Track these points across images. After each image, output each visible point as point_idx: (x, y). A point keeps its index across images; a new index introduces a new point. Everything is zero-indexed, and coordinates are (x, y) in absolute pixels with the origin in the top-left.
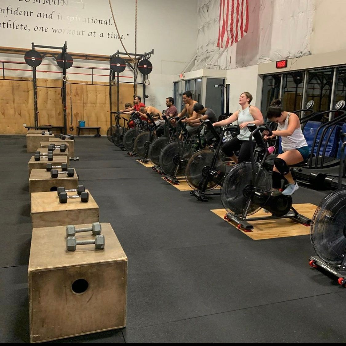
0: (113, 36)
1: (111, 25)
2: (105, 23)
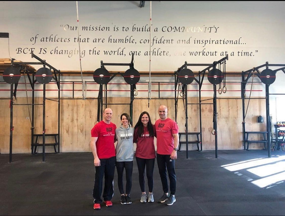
0: (243, 54)
1: (241, 44)
2: (235, 43)
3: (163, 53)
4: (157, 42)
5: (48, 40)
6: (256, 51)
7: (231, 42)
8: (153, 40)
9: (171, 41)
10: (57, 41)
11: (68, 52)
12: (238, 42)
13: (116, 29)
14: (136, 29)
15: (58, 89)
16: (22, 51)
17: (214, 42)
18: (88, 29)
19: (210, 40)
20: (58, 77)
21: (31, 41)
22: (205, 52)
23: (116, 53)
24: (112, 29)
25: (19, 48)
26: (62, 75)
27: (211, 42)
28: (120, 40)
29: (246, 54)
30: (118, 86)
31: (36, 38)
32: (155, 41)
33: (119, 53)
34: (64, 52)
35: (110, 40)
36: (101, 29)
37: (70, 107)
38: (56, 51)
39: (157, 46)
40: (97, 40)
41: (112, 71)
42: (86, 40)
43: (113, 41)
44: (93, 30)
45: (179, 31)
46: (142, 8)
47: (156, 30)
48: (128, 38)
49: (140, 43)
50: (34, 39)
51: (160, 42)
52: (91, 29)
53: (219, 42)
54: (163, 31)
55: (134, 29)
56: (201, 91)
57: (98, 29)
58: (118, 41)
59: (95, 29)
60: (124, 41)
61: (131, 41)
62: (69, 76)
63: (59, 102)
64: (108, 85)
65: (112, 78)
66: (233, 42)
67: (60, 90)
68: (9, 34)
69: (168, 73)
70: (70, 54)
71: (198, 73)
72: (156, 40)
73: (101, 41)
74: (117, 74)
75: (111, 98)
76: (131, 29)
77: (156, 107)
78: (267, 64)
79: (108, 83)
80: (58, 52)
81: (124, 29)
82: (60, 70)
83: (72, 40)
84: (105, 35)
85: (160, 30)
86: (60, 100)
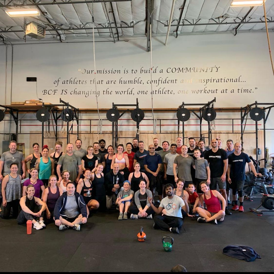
0: (243, 91)
1: (241, 82)
2: (235, 81)
3: (167, 92)
4: (163, 82)
5: (68, 82)
6: (255, 88)
7: (231, 80)
8: (159, 80)
9: (174, 81)
10: (76, 84)
11: (85, 93)
12: (238, 80)
13: (126, 72)
14: (144, 71)
15: (77, 124)
16: (47, 92)
17: (215, 81)
18: (102, 72)
19: (212, 79)
20: (77, 114)
21: (54, 84)
22: (206, 90)
23: (126, 93)
24: (122, 72)
25: (45, 90)
26: (80, 113)
27: (212, 81)
28: (130, 82)
29: (246, 91)
30: (127, 121)
31: (58, 81)
32: (160, 82)
33: (128, 93)
34: (82, 93)
35: (120, 82)
36: (113, 72)
37: (87, 140)
38: (75, 92)
39: (162, 86)
40: (110, 82)
41: (122, 109)
42: (101, 82)
43: (123, 82)
44: (106, 73)
45: (183, 72)
46: (149, 52)
47: (161, 72)
48: (137, 79)
49: (148, 83)
50: (57, 82)
51: (165, 82)
52: (105, 72)
53: (220, 80)
54: (168, 72)
55: (142, 71)
56: (201, 126)
57: (111, 72)
58: (127, 82)
59: (108, 72)
60: (133, 82)
61: (139, 82)
62: (86, 113)
63: (78, 135)
64: (119, 121)
65: (122, 115)
66: (233, 81)
67: (78, 126)
68: (37, 79)
69: (172, 110)
70: (87, 94)
71: (199, 110)
72: (162, 80)
73: (113, 82)
74: (126, 111)
75: (121, 132)
76: (139, 71)
77: (161, 140)
78: (256, 103)
79: (119, 119)
80: (77, 93)
81: (133, 72)
82: (78, 109)
83: (88, 82)
84: (116, 77)
85: (165, 71)
86: (79, 134)
